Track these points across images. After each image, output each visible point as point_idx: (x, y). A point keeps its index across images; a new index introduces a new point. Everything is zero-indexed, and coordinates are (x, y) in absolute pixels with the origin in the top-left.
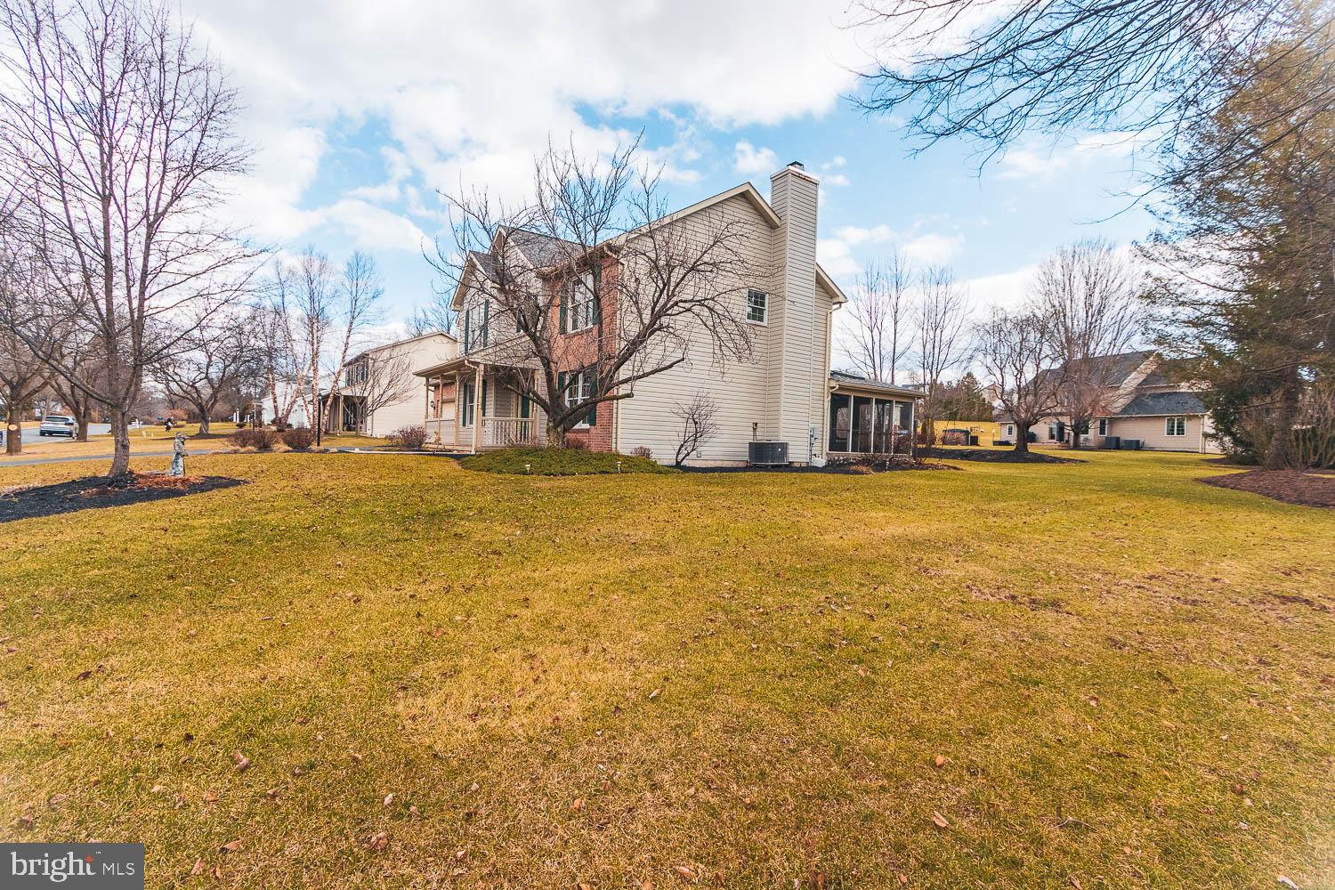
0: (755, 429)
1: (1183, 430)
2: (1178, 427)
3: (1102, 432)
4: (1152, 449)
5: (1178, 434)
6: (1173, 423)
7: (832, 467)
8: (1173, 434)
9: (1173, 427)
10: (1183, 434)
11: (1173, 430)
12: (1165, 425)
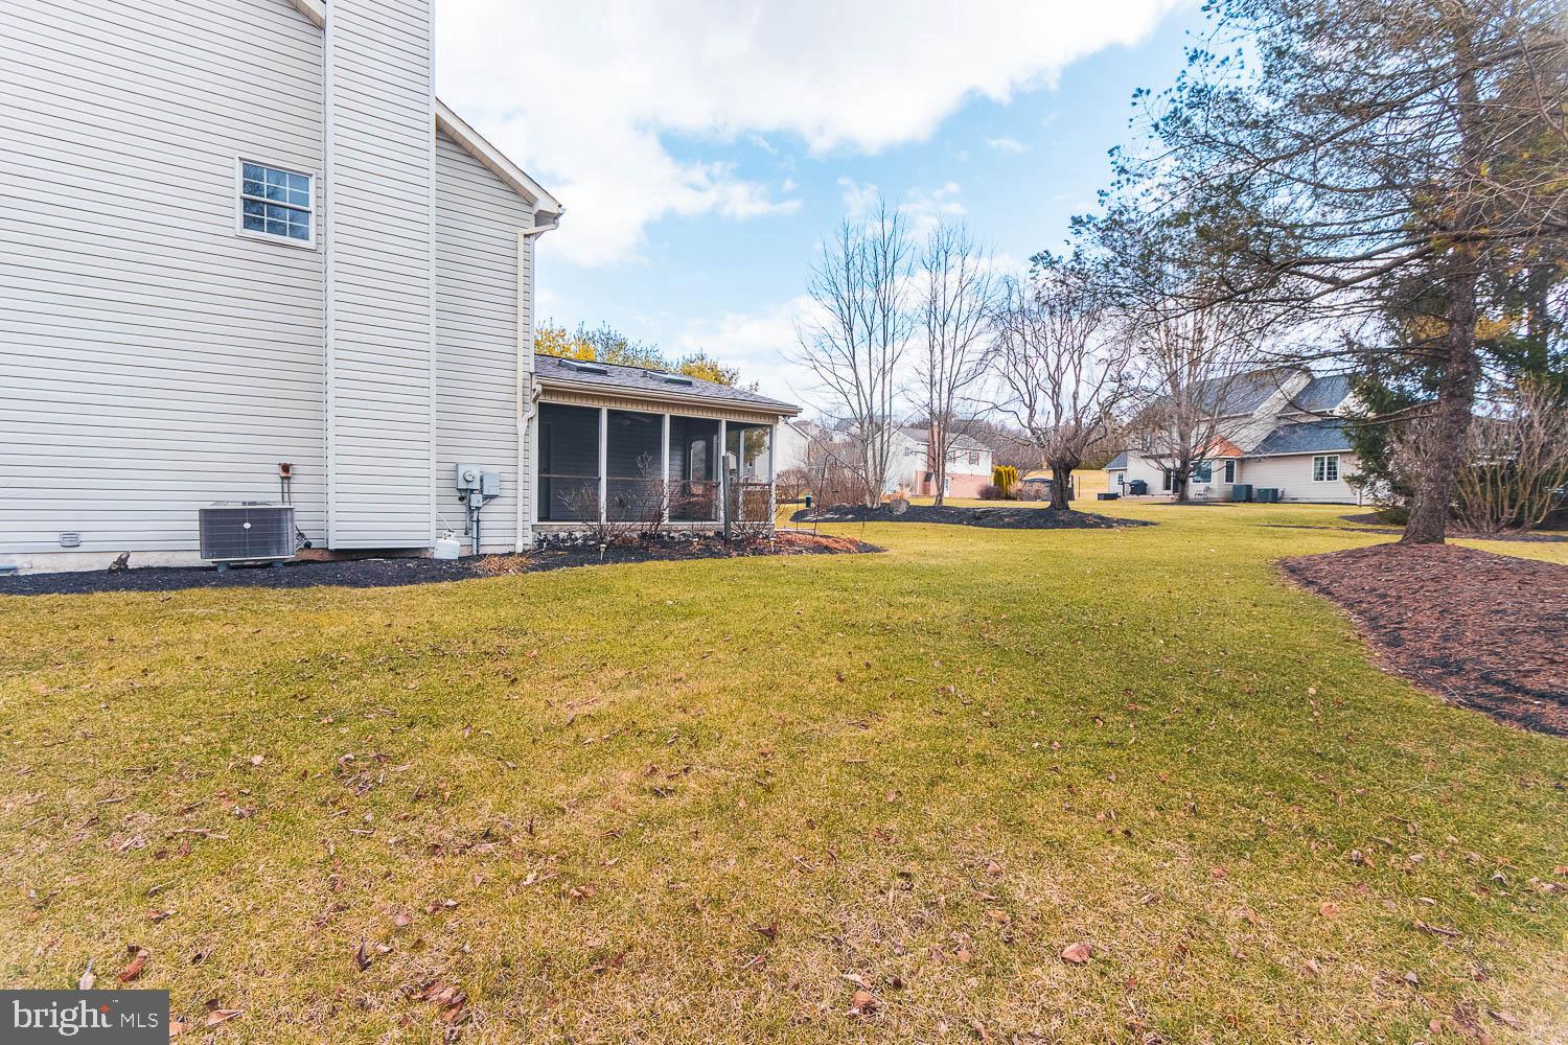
0: (286, 479)
1: (1335, 473)
2: (1329, 469)
3: (1229, 478)
4: (1294, 501)
5: (1329, 479)
6: (1323, 464)
7: (548, 554)
8: (1322, 479)
9: (1322, 469)
10: (1335, 478)
11: (1322, 474)
12: (1310, 466)
